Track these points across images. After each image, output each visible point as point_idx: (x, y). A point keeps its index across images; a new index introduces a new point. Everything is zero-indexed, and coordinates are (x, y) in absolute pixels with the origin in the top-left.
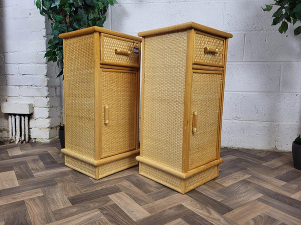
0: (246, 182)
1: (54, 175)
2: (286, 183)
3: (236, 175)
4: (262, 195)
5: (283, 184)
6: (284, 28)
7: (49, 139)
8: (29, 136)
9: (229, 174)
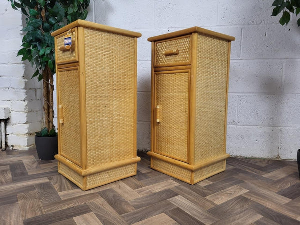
0: (242, 199)
1: (19, 189)
2: (291, 200)
3: (231, 189)
4: (262, 217)
5: (287, 202)
6: (285, 20)
7: (28, 146)
8: (6, 143)
9: (223, 189)
